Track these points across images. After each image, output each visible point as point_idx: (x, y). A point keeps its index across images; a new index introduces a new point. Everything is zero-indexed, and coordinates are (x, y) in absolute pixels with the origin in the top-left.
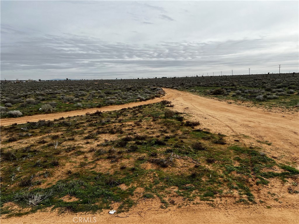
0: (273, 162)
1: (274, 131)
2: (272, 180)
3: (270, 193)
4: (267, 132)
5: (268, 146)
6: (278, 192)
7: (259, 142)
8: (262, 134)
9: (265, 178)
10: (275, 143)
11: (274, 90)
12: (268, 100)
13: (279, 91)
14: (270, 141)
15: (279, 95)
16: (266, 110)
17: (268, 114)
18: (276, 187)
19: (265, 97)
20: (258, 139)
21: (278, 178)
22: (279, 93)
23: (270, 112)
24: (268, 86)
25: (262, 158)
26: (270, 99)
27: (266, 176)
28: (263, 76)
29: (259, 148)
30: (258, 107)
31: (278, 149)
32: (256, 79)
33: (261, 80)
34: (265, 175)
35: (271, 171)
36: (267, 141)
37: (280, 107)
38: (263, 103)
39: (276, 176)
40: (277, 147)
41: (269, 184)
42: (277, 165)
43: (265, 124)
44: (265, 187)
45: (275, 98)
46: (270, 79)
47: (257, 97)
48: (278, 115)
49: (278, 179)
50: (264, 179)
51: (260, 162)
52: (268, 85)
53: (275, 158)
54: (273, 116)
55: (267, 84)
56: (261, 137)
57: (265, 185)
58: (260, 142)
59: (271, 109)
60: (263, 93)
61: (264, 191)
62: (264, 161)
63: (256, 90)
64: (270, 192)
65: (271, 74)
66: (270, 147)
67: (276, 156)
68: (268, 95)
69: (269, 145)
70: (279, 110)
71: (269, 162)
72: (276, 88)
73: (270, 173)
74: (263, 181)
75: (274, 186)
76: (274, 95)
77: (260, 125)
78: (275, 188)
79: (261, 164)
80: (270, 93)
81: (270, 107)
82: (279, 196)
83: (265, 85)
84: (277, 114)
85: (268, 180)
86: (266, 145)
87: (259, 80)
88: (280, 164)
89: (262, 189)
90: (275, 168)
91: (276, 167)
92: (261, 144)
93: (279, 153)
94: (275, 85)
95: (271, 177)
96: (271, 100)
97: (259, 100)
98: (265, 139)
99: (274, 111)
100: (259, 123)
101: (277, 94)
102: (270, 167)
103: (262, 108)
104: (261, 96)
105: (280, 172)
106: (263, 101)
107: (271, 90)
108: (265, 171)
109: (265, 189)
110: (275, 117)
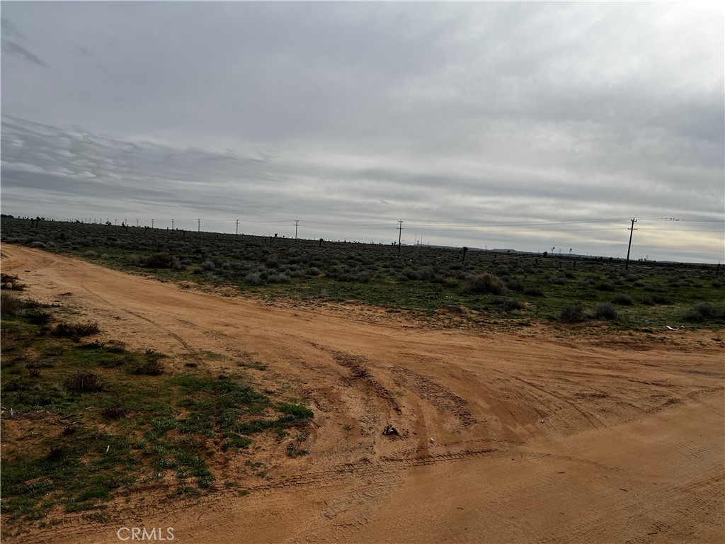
0: (264, 401)
1: (274, 342)
2: (258, 437)
3: (249, 462)
4: (260, 346)
5: (258, 372)
6: (266, 459)
7: (240, 365)
8: (250, 350)
9: (243, 434)
10: (275, 365)
11: (283, 266)
12: (270, 284)
13: (292, 270)
14: (264, 362)
15: (292, 276)
16: (263, 302)
17: (267, 310)
18: (264, 450)
19: (264, 277)
20: (240, 360)
21: (270, 430)
22: (292, 273)
23: (271, 307)
24: (273, 258)
25: (242, 395)
26: (273, 281)
27: (247, 429)
28: (264, 239)
29: (240, 377)
30: (249, 297)
31: (279, 376)
32: (251, 245)
33: (259, 246)
34: (245, 429)
35: (257, 418)
36: (257, 363)
37: (290, 298)
38: (259, 289)
39: (267, 427)
40: (278, 372)
41: (250, 446)
42: (271, 406)
43: (258, 330)
44: (241, 452)
45: (283, 281)
46: (277, 248)
47: (247, 277)
48: (285, 313)
49: (270, 434)
50: (242, 436)
51: (236, 405)
52: (271, 258)
53: (270, 393)
54: (276, 314)
55: (270, 256)
56: (247, 355)
57: (241, 449)
58: (244, 365)
59: (274, 301)
60: (260, 271)
61: (237, 461)
62: (247, 402)
63: (248, 264)
64: (251, 461)
65: (281, 238)
66: (264, 373)
67: (273, 391)
68: (271, 274)
69: (262, 369)
70: (288, 303)
71: (257, 402)
72: (287, 264)
73: (255, 422)
74: (238, 441)
75: (260, 447)
76: (282, 275)
77: (247, 331)
78: (262, 452)
79: (240, 408)
80: (273, 270)
81: (272, 298)
82: (268, 465)
83: (266, 256)
84: (284, 310)
85: (250, 438)
86: (254, 371)
87: (256, 246)
88: (278, 403)
89: (233, 458)
90: (268, 412)
91: (270, 410)
92: (245, 369)
93: (279, 382)
94: (287, 259)
95: (255, 431)
96: (275, 285)
97: (252, 283)
98: (255, 359)
99: (280, 305)
100: (247, 327)
101: (287, 275)
102: (258, 412)
103: (257, 299)
104: (256, 275)
105: (276, 418)
106: (260, 285)
107: (278, 267)
108: (246, 420)
109: (240, 457)
110: (280, 317)
